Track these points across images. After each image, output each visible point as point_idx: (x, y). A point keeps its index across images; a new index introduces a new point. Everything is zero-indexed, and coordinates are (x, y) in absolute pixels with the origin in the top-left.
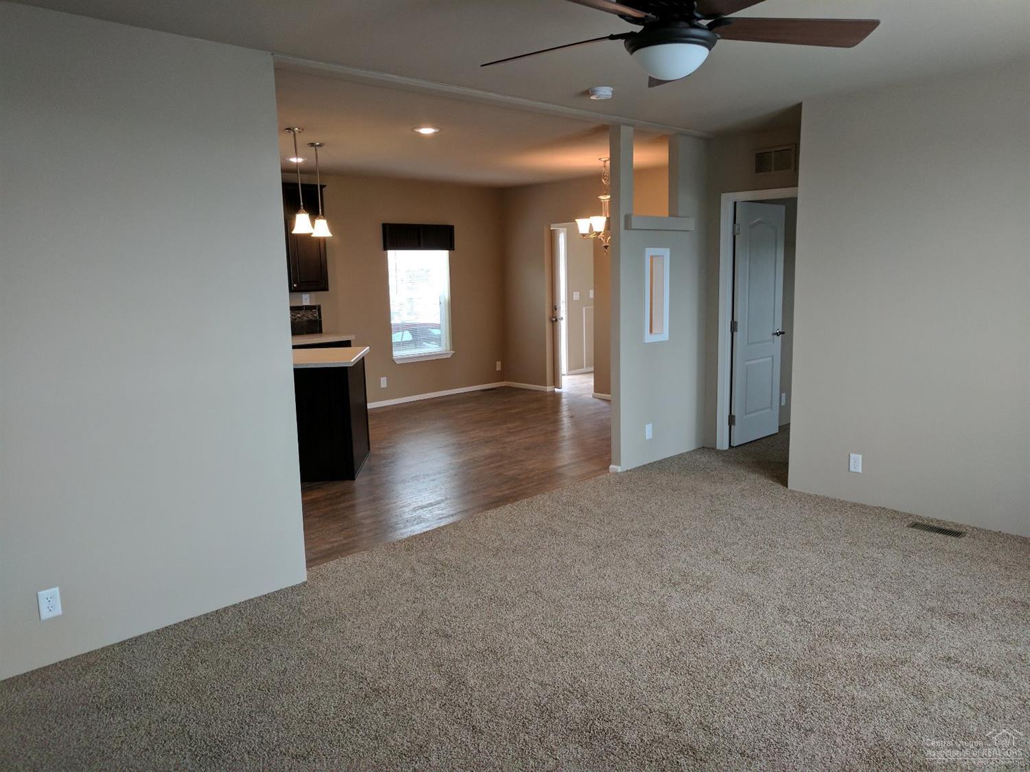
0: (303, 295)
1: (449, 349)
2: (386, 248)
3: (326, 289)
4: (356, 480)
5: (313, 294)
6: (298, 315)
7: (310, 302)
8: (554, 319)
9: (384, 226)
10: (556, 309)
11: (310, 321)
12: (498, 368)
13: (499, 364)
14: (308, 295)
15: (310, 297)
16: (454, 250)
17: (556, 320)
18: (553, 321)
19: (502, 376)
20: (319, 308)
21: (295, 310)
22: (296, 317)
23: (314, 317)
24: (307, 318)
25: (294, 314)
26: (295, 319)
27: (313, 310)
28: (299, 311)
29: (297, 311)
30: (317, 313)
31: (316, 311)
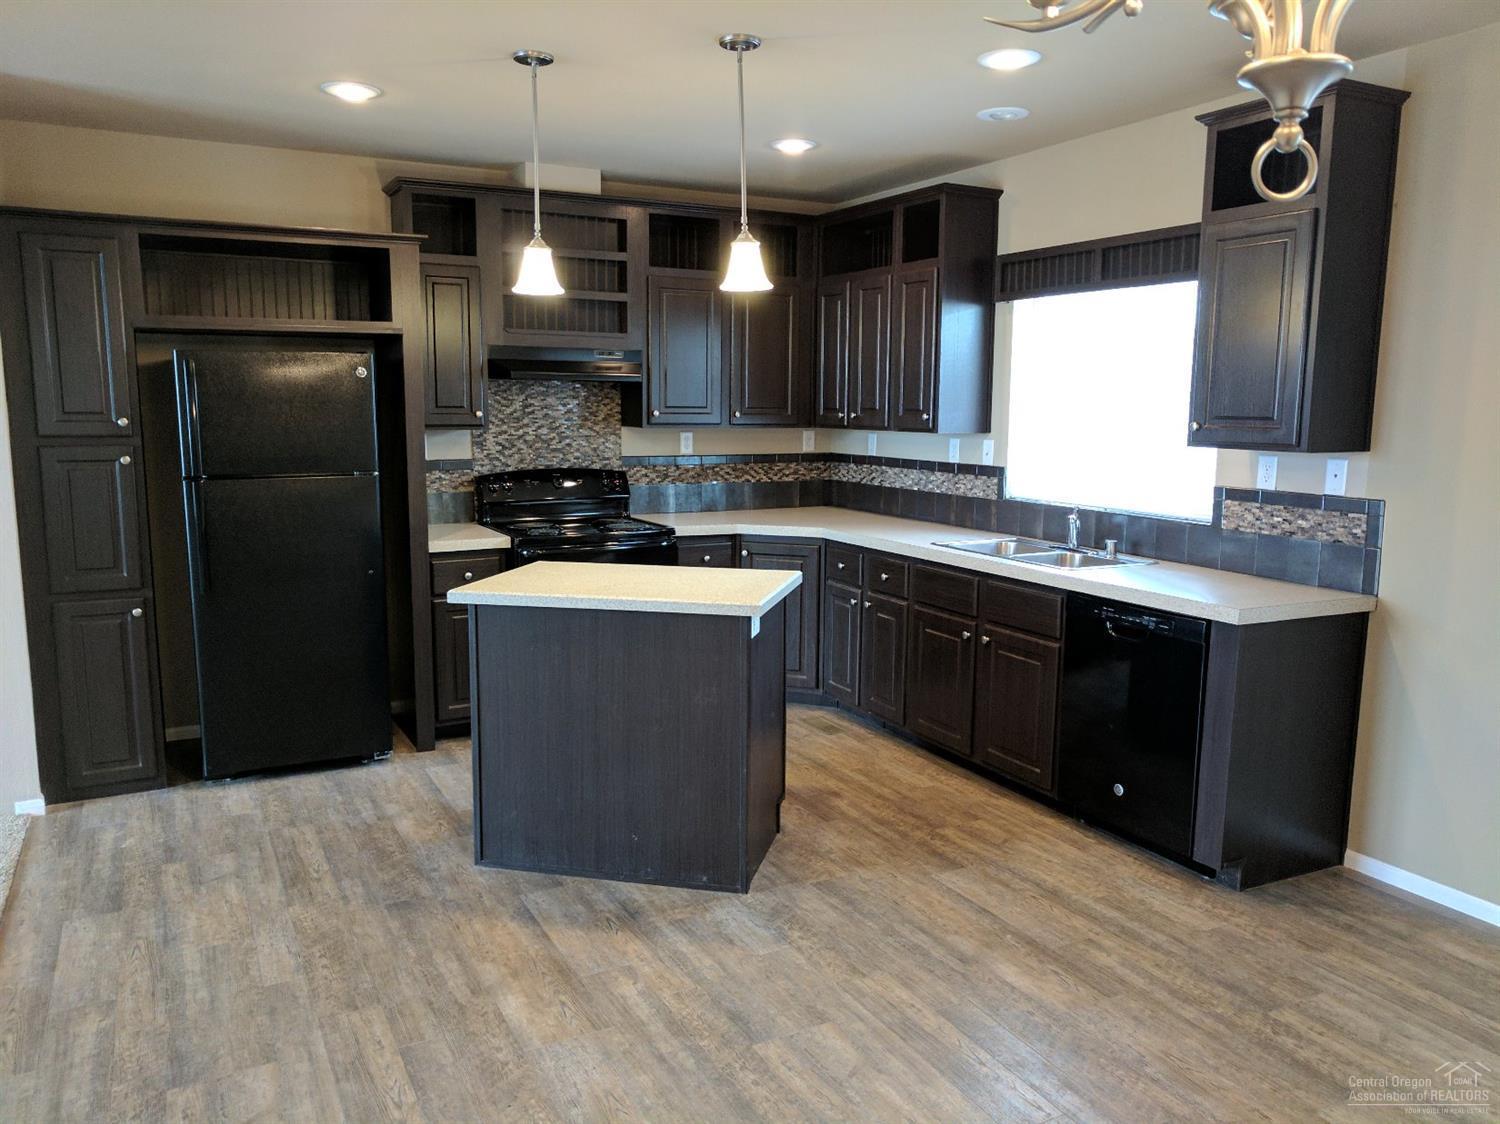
0: (1331, 460)
3: (1363, 444)
7: (1350, 486)
11: (1336, 549)
14: (1345, 462)
15: (1349, 475)
21: (1294, 506)
22: (1293, 528)
23: (1350, 538)
24: (1326, 537)
25: (1292, 518)
26: (1292, 533)
27: (1349, 515)
28: (1307, 511)
29: (1301, 510)
30: (1364, 527)
31: (1359, 519)
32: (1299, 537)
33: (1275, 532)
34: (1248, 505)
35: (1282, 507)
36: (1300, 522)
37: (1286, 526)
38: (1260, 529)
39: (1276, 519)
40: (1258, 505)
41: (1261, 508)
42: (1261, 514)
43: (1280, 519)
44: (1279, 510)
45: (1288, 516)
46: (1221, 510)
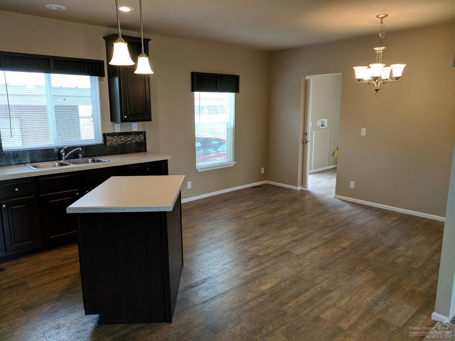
0: (133, 124)
1: (232, 159)
2: (193, 90)
3: (149, 119)
4: (172, 323)
5: (140, 123)
6: (129, 139)
7: (138, 129)
8: (305, 141)
9: (193, 74)
10: (306, 134)
11: (138, 143)
12: (263, 172)
13: (263, 169)
14: (137, 123)
15: (138, 126)
16: (239, 92)
17: (307, 142)
18: (303, 143)
19: (264, 177)
20: (144, 133)
21: (126, 135)
22: (127, 140)
23: (140, 140)
24: (135, 141)
25: (126, 138)
26: (127, 142)
27: (140, 135)
28: (130, 136)
29: (128, 136)
30: (143, 137)
31: (142, 136)
32: (129, 142)
33: (122, 142)
34: (114, 137)
35: (123, 136)
36: (128, 139)
37: (125, 140)
38: (118, 142)
39: (122, 139)
40: (117, 136)
41: (117, 137)
42: (118, 139)
43: (123, 139)
44: (123, 137)
45: (125, 138)
46: (106, 140)
